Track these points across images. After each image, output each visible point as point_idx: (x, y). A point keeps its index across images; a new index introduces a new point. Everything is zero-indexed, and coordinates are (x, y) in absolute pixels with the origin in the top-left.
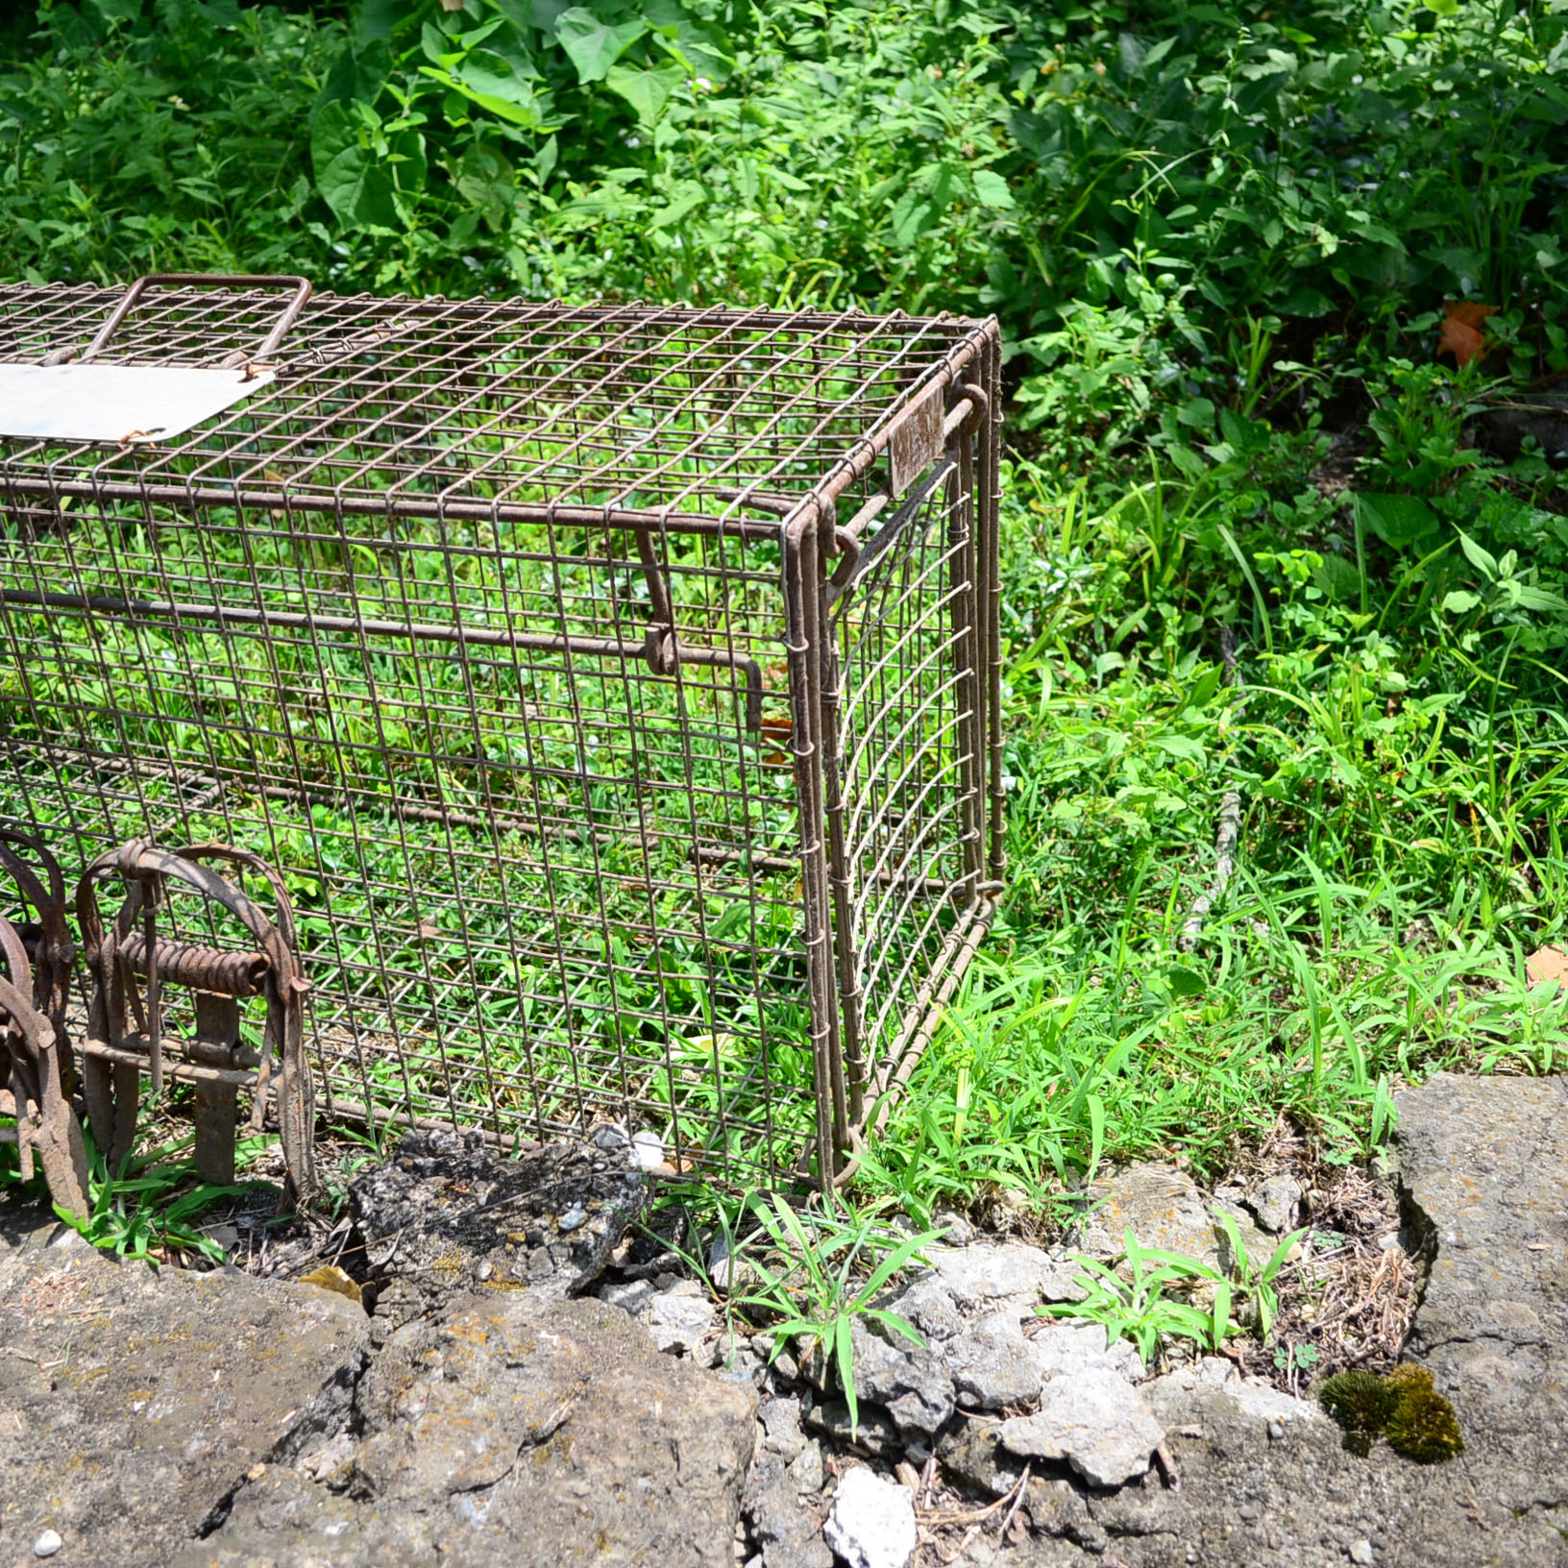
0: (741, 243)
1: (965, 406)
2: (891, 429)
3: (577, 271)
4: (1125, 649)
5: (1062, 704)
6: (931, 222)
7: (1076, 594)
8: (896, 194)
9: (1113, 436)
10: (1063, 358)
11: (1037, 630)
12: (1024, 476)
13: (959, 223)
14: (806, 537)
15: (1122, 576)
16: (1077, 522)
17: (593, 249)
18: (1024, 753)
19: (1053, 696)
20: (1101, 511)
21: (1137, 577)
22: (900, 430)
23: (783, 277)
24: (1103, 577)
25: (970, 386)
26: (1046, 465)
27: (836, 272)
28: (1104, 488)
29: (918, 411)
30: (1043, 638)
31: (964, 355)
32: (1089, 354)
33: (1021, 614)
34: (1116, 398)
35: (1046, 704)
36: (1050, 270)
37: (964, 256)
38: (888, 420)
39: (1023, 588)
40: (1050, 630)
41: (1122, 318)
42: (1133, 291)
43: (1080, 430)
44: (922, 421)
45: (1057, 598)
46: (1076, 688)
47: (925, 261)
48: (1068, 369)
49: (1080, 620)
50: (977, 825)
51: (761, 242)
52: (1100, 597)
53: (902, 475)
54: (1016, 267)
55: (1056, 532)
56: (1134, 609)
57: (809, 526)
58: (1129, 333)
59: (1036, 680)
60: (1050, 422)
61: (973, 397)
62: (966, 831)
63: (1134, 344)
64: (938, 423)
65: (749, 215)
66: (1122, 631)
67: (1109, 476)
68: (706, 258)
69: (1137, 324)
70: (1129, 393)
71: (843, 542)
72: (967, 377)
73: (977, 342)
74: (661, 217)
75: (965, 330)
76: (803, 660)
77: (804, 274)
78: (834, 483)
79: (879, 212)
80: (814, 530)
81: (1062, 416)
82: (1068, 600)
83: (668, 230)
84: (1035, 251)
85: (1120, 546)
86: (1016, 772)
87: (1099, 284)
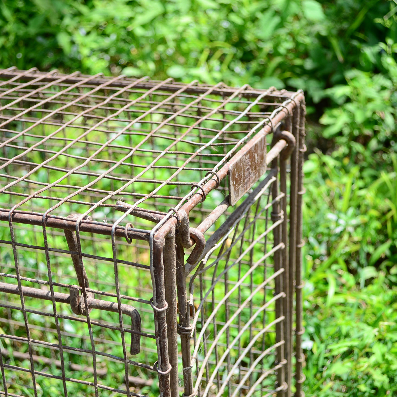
0: (181, 34)
1: (282, 144)
2: (230, 165)
3: (94, 46)
4: (377, 265)
5: (340, 299)
6: (281, 25)
7: (350, 235)
8: (264, 10)
9: (373, 144)
10: (348, 100)
11: (329, 254)
12: (324, 164)
13: (296, 26)
14: (168, 238)
15: (376, 224)
16: (353, 191)
17: (104, 35)
18: (318, 328)
19: (336, 293)
20: (366, 187)
21: (384, 225)
22: (237, 166)
23: (201, 52)
24: (366, 225)
25: (285, 133)
26: (337, 159)
27: (229, 50)
28: (367, 173)
29: (249, 152)
30: (332, 259)
31: (282, 115)
32: (362, 98)
33: (320, 243)
34: (376, 122)
35: (331, 298)
36: (343, 53)
37: (297, 44)
38: (228, 159)
39: (321, 229)
40: (336, 254)
41: (380, 80)
42: (385, 66)
43: (356, 139)
44: (252, 158)
45: (340, 236)
46: (349, 289)
47: (276, 46)
48: (350, 107)
49: (352, 248)
50: (286, 380)
51: (191, 34)
52: (364, 237)
53: (237, 191)
54: (325, 51)
55: (340, 197)
56: (382, 242)
57: (170, 232)
58: (383, 88)
59: (326, 283)
60: (340, 134)
61: (286, 138)
62: (279, 385)
63: (386, 94)
64: (262, 157)
65: (186, 19)
66: (376, 256)
67: (371, 166)
68: (163, 41)
69: (387, 83)
70: (382, 120)
71: (195, 238)
72: (283, 127)
73: (290, 107)
74: (141, 19)
75: (284, 99)
76: (165, 315)
77: (213, 51)
78: (190, 202)
79: (254, 20)
80: (173, 234)
81: (346, 131)
82: (346, 237)
83: (144, 26)
84: (335, 43)
85: (375, 207)
86: (312, 339)
87: (367, 61)
